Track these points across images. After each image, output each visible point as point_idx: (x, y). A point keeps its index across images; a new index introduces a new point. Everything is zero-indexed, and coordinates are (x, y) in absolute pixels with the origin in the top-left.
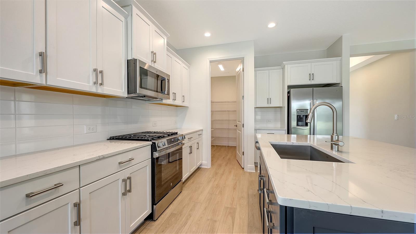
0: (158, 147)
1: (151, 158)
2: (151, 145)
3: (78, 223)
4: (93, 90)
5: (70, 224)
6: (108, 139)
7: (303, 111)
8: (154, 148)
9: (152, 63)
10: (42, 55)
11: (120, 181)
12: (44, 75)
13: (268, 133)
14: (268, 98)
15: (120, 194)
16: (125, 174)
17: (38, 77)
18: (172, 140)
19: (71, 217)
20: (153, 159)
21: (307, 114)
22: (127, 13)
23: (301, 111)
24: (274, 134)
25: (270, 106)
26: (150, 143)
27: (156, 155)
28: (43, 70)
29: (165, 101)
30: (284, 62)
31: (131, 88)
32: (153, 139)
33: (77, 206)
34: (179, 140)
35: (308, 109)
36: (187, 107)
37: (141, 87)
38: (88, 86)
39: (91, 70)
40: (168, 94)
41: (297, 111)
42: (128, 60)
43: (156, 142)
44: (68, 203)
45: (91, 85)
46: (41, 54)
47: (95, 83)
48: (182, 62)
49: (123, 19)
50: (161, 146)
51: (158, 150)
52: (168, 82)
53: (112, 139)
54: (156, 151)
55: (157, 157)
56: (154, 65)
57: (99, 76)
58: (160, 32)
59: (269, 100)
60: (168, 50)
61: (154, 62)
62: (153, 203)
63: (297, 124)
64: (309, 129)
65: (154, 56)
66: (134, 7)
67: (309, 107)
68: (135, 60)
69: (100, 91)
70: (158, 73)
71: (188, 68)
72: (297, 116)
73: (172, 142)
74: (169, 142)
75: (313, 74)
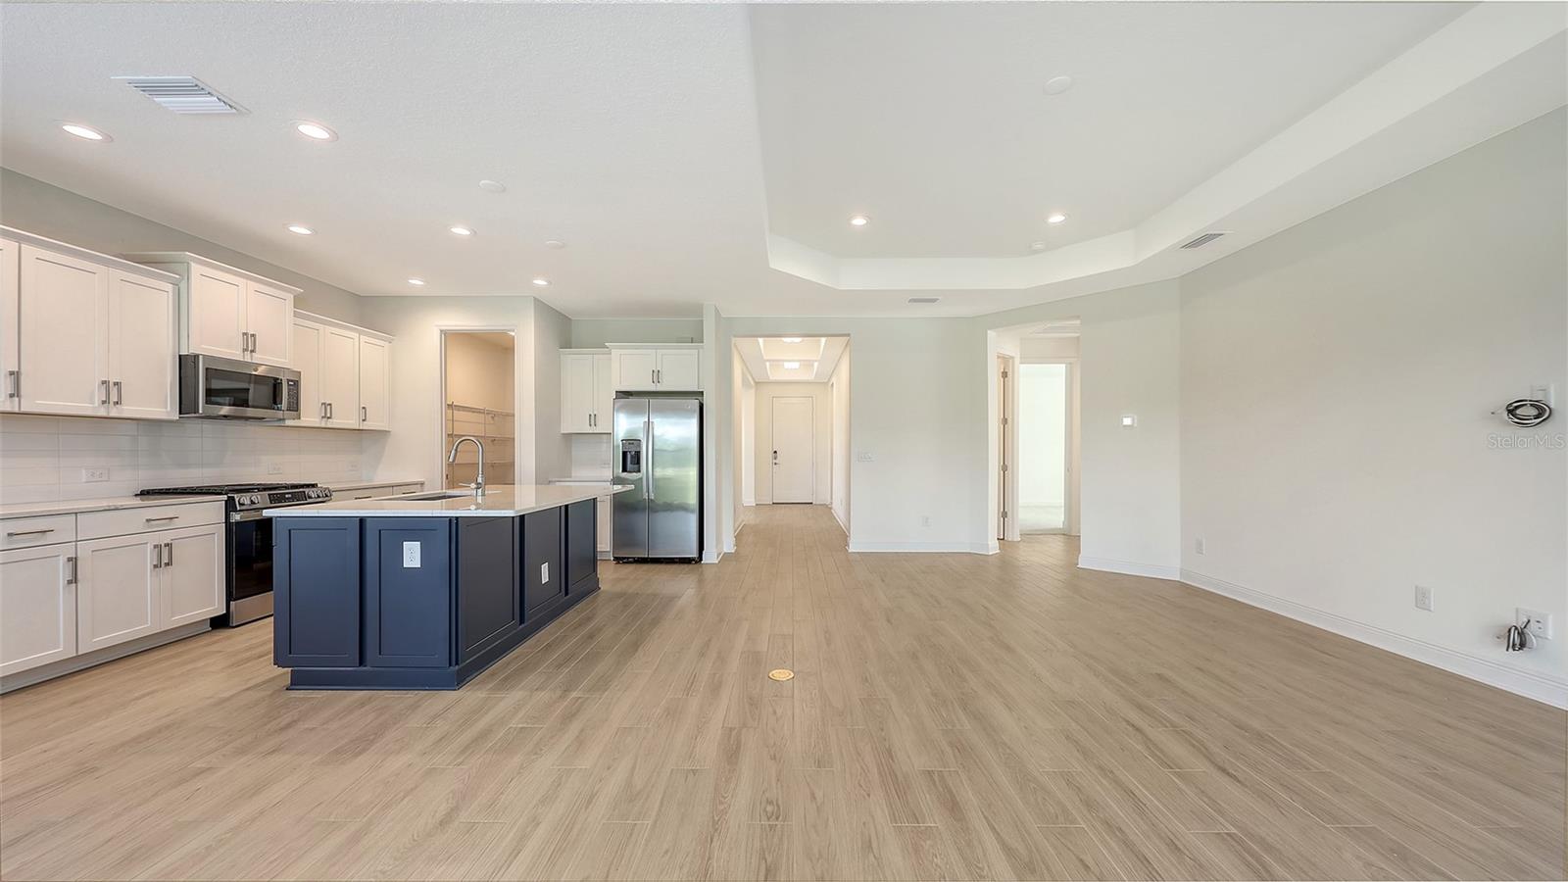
0: (242, 505)
1: (226, 522)
2: (226, 501)
3: (74, 580)
4: (102, 413)
5: (62, 582)
6: (136, 495)
7: (632, 443)
8: (230, 506)
9: (246, 354)
10: (16, 375)
11: (150, 547)
12: (16, 399)
14: (591, 418)
15: (149, 567)
16: (165, 538)
17: (8, 403)
18: (287, 496)
19: (63, 573)
20: (228, 524)
21: (638, 448)
22: (177, 278)
23: (630, 443)
25: (594, 431)
26: (225, 497)
27: (236, 517)
28: (16, 393)
30: (605, 343)
31: (186, 407)
33: (74, 561)
35: (640, 441)
36: (387, 431)
37: (208, 401)
38: (91, 406)
39: (97, 383)
41: (623, 441)
42: (180, 356)
43: (236, 497)
45: (96, 406)
46: (11, 374)
47: (105, 403)
48: (359, 331)
49: (169, 287)
50: (247, 502)
51: (240, 511)
52: (295, 385)
53: (145, 493)
54: (236, 511)
55: (237, 523)
56: (252, 356)
57: (112, 390)
58: (271, 289)
59: (593, 419)
60: (296, 315)
61: (252, 351)
62: (230, 597)
63: (624, 470)
64: (641, 479)
65: (250, 341)
66: (193, 264)
67: (641, 436)
68: (196, 357)
69: (113, 414)
70: (260, 371)
71: (387, 343)
72: (623, 452)
73: (286, 499)
74: (275, 499)
75: (658, 371)
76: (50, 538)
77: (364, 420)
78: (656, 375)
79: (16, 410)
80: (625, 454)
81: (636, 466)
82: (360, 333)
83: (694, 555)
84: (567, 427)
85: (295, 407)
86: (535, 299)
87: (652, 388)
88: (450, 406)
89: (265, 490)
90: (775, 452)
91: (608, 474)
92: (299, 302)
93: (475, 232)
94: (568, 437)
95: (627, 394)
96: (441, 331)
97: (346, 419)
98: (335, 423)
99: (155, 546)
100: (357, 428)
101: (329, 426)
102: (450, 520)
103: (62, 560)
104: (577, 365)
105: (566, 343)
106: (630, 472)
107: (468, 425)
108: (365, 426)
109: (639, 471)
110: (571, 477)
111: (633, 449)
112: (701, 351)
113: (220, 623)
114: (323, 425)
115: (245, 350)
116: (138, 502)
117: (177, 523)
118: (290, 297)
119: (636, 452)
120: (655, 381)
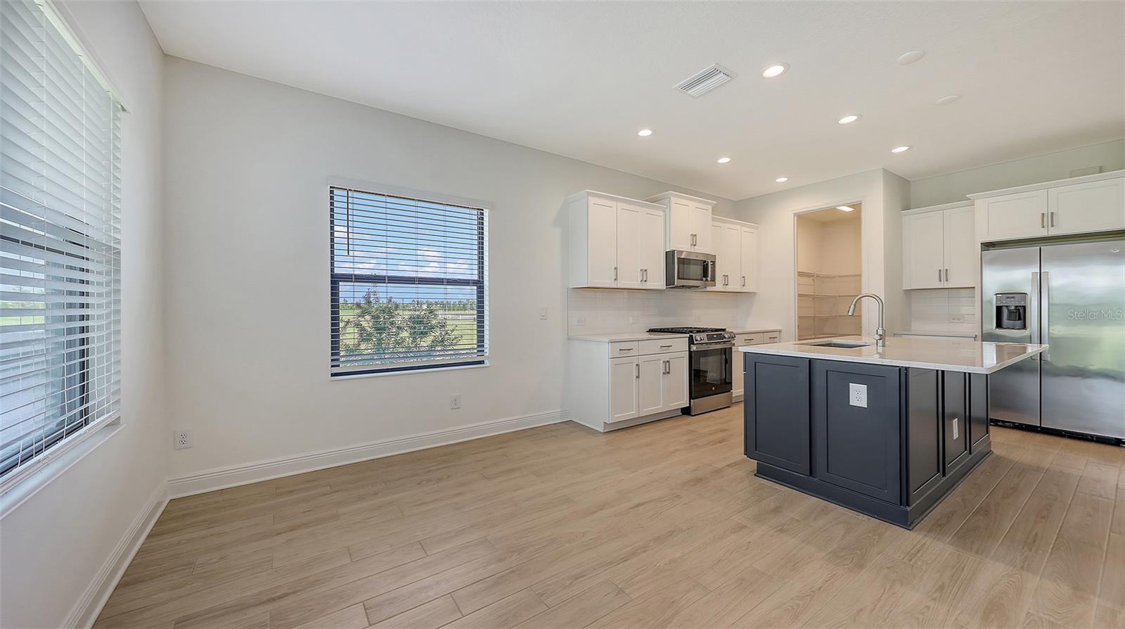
0: (696, 340)
2: (689, 338)
3: (638, 377)
4: (641, 286)
5: (635, 377)
6: (648, 331)
7: (1013, 297)
8: (691, 341)
9: (691, 248)
11: (662, 362)
12: (616, 281)
14: (940, 271)
15: (662, 373)
16: (666, 357)
18: (715, 336)
19: (635, 372)
20: (690, 352)
21: (1023, 303)
22: (664, 206)
23: (1008, 298)
25: (947, 287)
26: (688, 335)
27: (694, 348)
28: (616, 277)
29: (709, 289)
30: (967, 195)
31: (669, 281)
32: (691, 332)
33: (638, 366)
34: (725, 338)
35: (1026, 294)
36: (755, 293)
37: (679, 278)
38: (637, 284)
39: (639, 270)
40: (713, 279)
41: (997, 297)
42: (667, 252)
43: (694, 335)
45: (639, 282)
46: (615, 268)
47: (641, 281)
48: (741, 225)
49: (662, 213)
50: (699, 339)
51: (695, 344)
52: (714, 264)
53: (651, 331)
54: (693, 344)
55: (695, 351)
56: (694, 249)
58: (703, 205)
59: (944, 274)
60: (713, 220)
61: (695, 245)
62: (691, 397)
63: (999, 325)
65: (694, 239)
66: (672, 198)
67: (1030, 289)
68: (673, 251)
69: (644, 287)
70: (699, 257)
71: (754, 230)
72: (997, 307)
73: (715, 339)
74: (710, 338)
75: (1052, 213)
76: (631, 353)
77: (744, 286)
78: (1048, 219)
79: (617, 286)
80: (999, 309)
81: (1019, 322)
86: (883, 169)
87: (1043, 233)
89: (703, 332)
91: (974, 329)
92: (714, 211)
93: (861, 116)
94: (909, 293)
95: (1000, 244)
96: (795, 214)
97: (735, 285)
98: (729, 288)
99: (664, 362)
101: (727, 290)
102: (900, 369)
103: (634, 365)
104: (923, 223)
105: (907, 207)
106: (1009, 328)
109: (1024, 327)
110: (911, 331)
111: (1013, 303)
113: (686, 411)
114: (725, 290)
115: (692, 245)
117: (671, 349)
118: (710, 208)
119: (1017, 306)
120: (1045, 224)
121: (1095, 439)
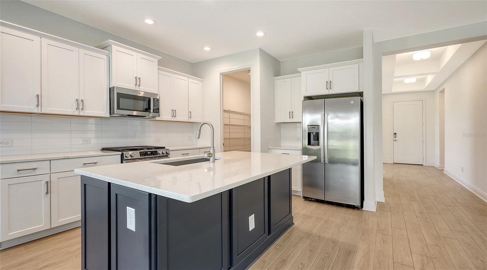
0: (126, 157)
2: (121, 155)
3: (48, 193)
4: (77, 113)
5: (43, 193)
6: (101, 150)
7: (314, 128)
9: (136, 87)
12: (39, 107)
13: (283, 153)
14: (290, 112)
17: (36, 109)
18: (149, 153)
19: (44, 190)
21: (318, 131)
22: (108, 52)
23: (312, 128)
24: (289, 154)
25: (292, 122)
26: (120, 153)
30: (298, 69)
31: (111, 112)
32: (122, 151)
33: (48, 183)
35: (319, 125)
37: (118, 108)
38: (72, 111)
39: (74, 100)
41: (308, 127)
42: (110, 88)
43: (124, 153)
44: (42, 180)
45: (74, 110)
46: (38, 96)
47: (77, 109)
49: (105, 57)
51: (125, 160)
52: (157, 101)
53: (104, 149)
56: (139, 88)
57: (80, 104)
58: (148, 57)
59: (291, 114)
60: (159, 69)
61: (139, 85)
63: (309, 143)
64: (320, 149)
65: (138, 81)
66: (114, 47)
67: (320, 123)
68: (114, 88)
69: (81, 114)
70: (142, 94)
71: (200, 82)
72: (308, 133)
73: (148, 155)
74: (141, 154)
75: (331, 81)
76: (37, 172)
77: (190, 118)
78: (329, 84)
79: (40, 112)
80: (309, 134)
81: (317, 142)
82: (189, 77)
83: (357, 203)
84: (278, 120)
85: (157, 110)
86: (260, 49)
87: (326, 93)
88: (225, 111)
90: (395, 134)
91: (300, 145)
92: (160, 63)
94: (279, 124)
95: (310, 98)
96: (220, 74)
97: (182, 117)
98: (178, 119)
100: (188, 121)
101: (175, 120)
103: (43, 183)
104: (283, 85)
105: (277, 73)
106: (313, 145)
107: (236, 120)
108: (191, 120)
109: (318, 145)
110: (280, 146)
111: (314, 131)
112: (361, 64)
114: (173, 120)
115: (136, 85)
116: (101, 153)
118: (156, 61)
119: (316, 133)
120: (328, 88)
121: (345, 205)
